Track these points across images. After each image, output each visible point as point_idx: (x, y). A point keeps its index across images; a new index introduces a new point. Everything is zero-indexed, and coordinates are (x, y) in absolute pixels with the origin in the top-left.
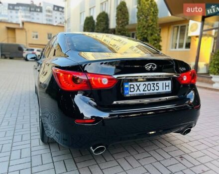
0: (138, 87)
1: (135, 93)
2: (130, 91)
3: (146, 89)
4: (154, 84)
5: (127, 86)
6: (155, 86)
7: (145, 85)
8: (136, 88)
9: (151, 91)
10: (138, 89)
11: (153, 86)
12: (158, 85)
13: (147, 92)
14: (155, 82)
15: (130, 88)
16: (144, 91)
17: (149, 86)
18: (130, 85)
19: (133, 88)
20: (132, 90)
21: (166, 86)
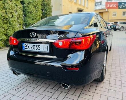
0: (28, 46)
1: (27, 49)
4: (37, 46)
5: (24, 45)
6: (38, 47)
7: (32, 46)
9: (35, 50)
11: (37, 47)
12: (39, 46)
13: (33, 50)
16: (31, 49)
17: (34, 46)
19: (26, 46)
21: (45, 48)
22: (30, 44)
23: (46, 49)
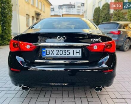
0: (52, 52)
2: (47, 54)
3: (59, 53)
4: (66, 50)
5: (45, 51)
6: (66, 52)
7: (58, 51)
8: (51, 52)
9: (63, 55)
10: (52, 53)
11: (65, 52)
12: (68, 51)
13: (60, 56)
14: (67, 49)
15: (47, 52)
16: (57, 54)
17: (61, 51)
18: (47, 50)
19: (49, 52)
20: (48, 53)
21: (76, 53)
22: (56, 49)
23: (78, 54)
